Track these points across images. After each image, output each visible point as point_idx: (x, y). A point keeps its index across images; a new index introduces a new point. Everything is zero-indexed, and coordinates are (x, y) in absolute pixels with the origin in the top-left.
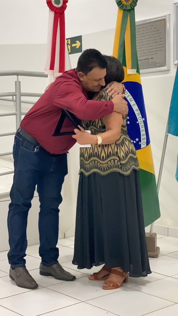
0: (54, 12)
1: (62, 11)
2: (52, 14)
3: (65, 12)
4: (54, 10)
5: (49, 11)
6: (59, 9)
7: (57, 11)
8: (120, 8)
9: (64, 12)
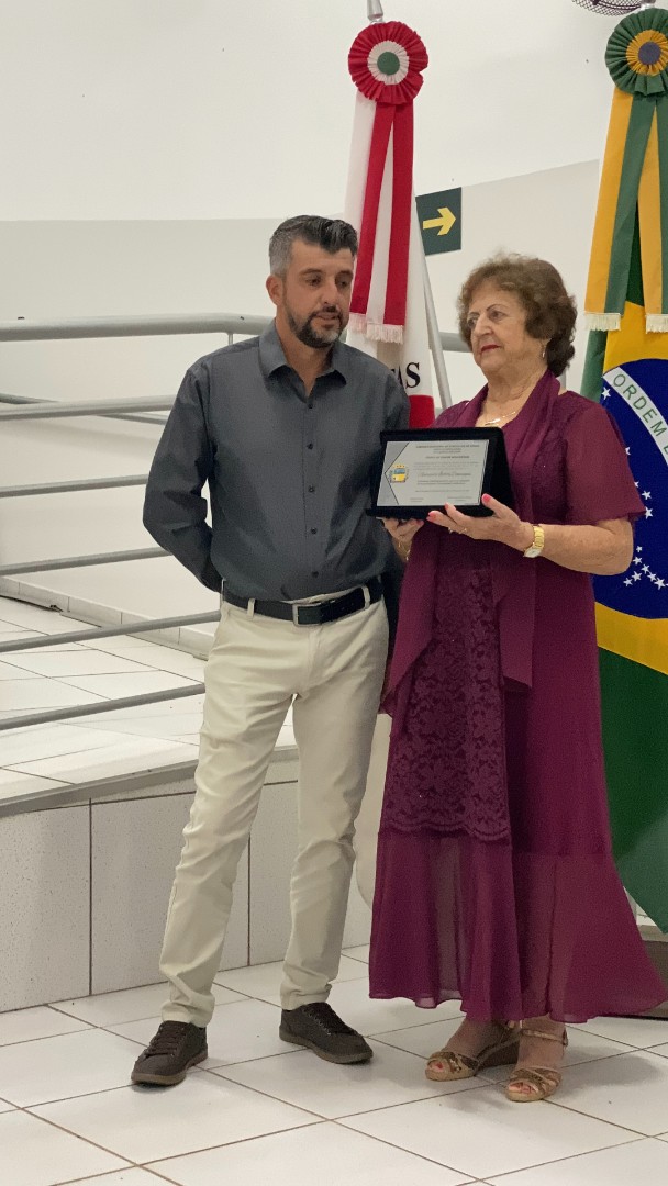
0: (377, 100)
1: (405, 101)
2: (369, 110)
3: (415, 101)
4: (377, 95)
5: (358, 98)
6: (395, 91)
7: (387, 99)
8: (621, 89)
9: (410, 103)
